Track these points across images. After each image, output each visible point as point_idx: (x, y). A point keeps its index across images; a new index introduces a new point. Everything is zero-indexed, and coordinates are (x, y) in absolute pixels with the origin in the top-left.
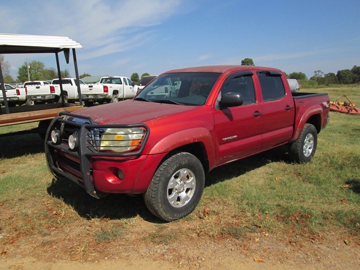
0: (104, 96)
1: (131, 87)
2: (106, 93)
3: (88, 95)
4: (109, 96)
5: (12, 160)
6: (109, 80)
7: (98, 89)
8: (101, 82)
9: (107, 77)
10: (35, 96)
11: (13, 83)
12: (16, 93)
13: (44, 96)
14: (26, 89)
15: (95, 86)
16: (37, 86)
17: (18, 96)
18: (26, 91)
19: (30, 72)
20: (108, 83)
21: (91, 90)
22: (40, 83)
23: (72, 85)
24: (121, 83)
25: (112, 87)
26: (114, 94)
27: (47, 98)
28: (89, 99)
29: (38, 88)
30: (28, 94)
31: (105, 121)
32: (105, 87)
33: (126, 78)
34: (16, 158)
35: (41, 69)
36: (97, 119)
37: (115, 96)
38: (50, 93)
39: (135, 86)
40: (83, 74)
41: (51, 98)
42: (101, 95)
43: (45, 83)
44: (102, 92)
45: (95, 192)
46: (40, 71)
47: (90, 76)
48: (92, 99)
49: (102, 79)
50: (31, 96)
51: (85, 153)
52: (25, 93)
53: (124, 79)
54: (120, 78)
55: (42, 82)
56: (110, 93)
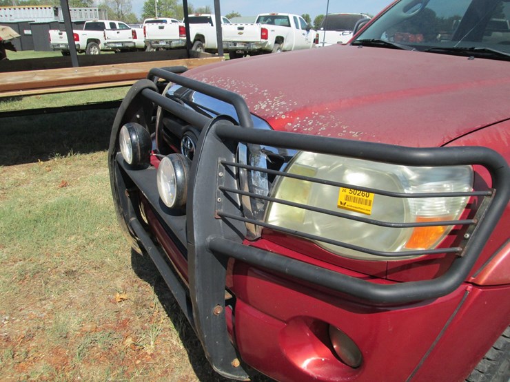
0: (261, 45)
1: (305, 32)
2: (264, 41)
3: (235, 43)
4: (269, 46)
5: (88, 157)
6: (270, 20)
7: (252, 33)
8: (257, 22)
9: (268, 14)
10: (157, 42)
11: (135, 24)
12: (131, 36)
13: (171, 41)
14: (145, 30)
15: (247, 28)
16: (160, 24)
17: (135, 41)
18: (145, 33)
19: (158, 9)
20: (269, 23)
21: (240, 34)
22: (166, 22)
23: (212, 25)
24: (289, 26)
25: (275, 31)
26: (276, 42)
27: (174, 44)
28: (237, 50)
29: (161, 28)
30: (147, 38)
31: (293, 114)
32: (264, 30)
33: (298, 17)
34: (96, 154)
35: (174, 4)
36: (263, 100)
37: (278, 46)
38: (178, 37)
39: (311, 31)
40: (231, 13)
41: (180, 45)
42: (257, 43)
43: (173, 21)
44: (258, 39)
45: (236, 363)
46: (172, 8)
47: (239, 16)
48: (242, 50)
49: (260, 17)
50: (151, 41)
51: (209, 239)
52: (144, 35)
53: (295, 18)
54: (287, 17)
55: (169, 20)
56: (271, 41)
